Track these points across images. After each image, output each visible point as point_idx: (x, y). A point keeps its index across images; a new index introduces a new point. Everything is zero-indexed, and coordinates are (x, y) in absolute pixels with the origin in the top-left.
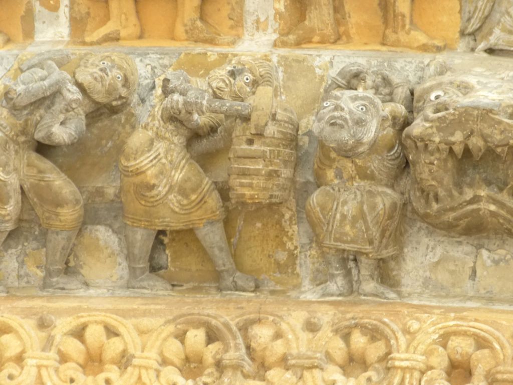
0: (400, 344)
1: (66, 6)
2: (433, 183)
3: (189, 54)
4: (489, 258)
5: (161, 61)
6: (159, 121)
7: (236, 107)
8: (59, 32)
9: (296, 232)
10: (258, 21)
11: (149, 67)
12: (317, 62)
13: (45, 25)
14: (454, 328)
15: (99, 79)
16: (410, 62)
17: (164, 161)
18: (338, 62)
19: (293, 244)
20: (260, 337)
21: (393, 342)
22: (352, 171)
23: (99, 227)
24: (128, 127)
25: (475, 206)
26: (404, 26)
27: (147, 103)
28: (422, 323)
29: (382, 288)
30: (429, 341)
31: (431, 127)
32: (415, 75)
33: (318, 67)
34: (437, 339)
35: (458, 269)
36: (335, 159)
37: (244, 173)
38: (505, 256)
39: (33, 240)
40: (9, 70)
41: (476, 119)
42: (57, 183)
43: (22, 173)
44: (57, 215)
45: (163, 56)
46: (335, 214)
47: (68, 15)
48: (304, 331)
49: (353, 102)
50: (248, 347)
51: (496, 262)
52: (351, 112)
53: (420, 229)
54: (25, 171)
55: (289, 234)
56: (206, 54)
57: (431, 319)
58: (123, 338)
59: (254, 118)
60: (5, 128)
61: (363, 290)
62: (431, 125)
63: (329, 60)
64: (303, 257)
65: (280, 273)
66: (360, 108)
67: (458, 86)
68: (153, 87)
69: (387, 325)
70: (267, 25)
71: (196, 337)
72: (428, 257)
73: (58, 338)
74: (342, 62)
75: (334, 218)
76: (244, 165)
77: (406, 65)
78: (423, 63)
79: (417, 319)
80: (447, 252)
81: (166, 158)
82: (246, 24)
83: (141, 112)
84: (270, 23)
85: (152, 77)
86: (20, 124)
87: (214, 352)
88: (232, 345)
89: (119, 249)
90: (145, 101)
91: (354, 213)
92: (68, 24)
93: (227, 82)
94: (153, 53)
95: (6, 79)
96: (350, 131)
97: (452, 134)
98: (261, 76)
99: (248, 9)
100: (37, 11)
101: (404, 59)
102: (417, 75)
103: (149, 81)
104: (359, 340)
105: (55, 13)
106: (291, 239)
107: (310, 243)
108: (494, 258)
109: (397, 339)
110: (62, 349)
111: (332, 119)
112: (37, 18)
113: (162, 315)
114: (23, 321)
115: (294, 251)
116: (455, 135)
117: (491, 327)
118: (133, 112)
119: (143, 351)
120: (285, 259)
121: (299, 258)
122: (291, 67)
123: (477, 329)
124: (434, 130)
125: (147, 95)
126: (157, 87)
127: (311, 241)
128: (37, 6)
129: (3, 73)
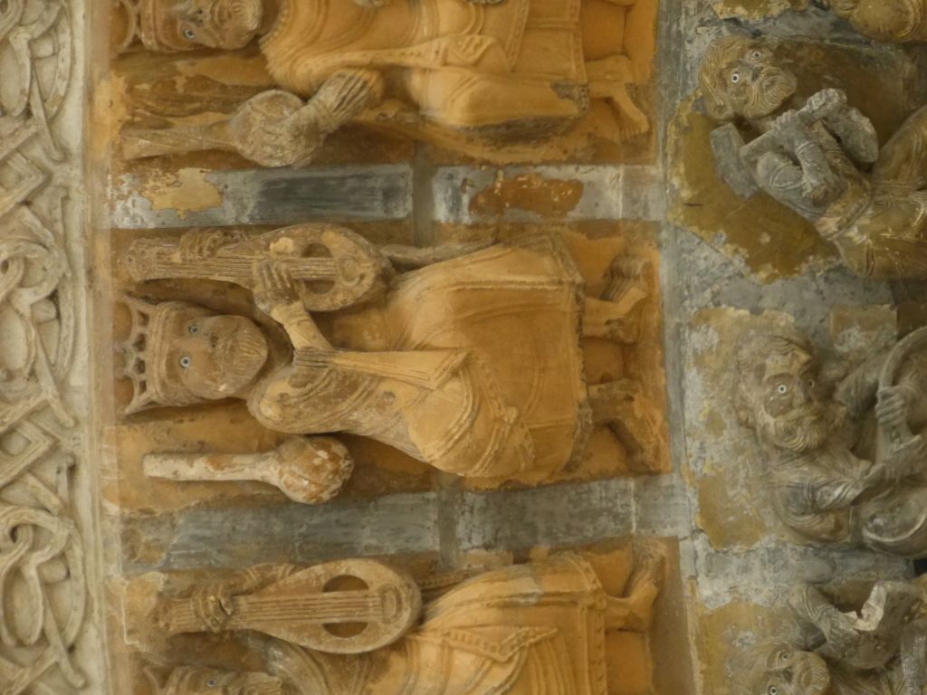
1: (577, 169)
11: (700, 30)
13: (600, 203)
24: (799, 53)
27: (760, 28)
40: (702, 238)
45: (684, 10)
47: (588, 168)
68: (735, 21)
83: (776, 36)
85: (716, 24)
90: (758, 30)
92: (601, 168)
94: (678, 25)
95: (716, 241)
100: (581, 215)
103: (724, 29)
105: (585, 187)
112: (590, 215)
118: (775, 47)
125: (748, 29)
126: (733, 16)
128: (575, 214)
129: (707, 247)
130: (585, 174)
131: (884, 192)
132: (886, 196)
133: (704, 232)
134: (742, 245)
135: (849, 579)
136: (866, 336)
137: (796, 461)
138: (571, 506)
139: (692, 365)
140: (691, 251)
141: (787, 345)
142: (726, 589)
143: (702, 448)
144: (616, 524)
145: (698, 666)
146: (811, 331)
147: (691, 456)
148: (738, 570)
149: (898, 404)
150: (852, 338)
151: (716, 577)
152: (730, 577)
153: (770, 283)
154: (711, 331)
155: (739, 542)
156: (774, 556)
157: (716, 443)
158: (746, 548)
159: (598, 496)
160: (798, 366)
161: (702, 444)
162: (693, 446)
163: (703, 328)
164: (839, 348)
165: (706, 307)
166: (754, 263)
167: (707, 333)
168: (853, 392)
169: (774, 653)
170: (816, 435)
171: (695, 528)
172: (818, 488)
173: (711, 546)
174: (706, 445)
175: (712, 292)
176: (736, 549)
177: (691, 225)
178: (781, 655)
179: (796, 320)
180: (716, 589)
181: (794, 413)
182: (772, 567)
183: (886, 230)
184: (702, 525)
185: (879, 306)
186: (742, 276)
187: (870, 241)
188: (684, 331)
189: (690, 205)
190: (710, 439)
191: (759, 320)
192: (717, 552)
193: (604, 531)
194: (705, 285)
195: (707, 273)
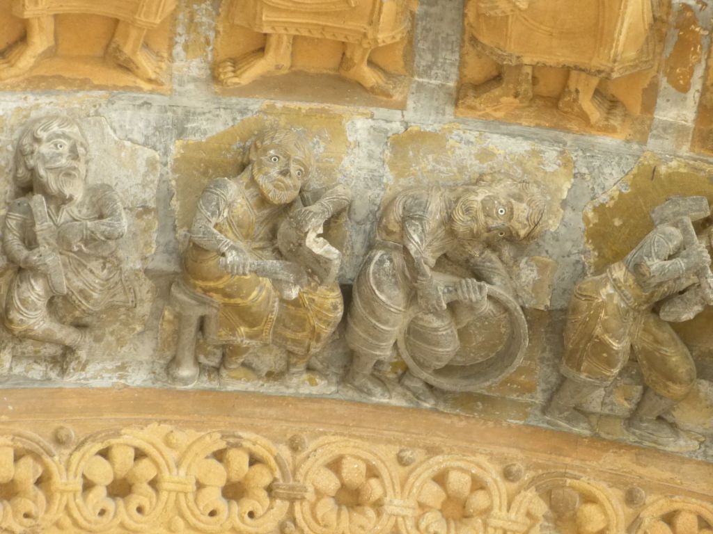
1: (698, 91)
8: (683, 114)
13: (669, 103)
40: (627, 174)
42: (674, 359)
43: (636, 337)
47: (697, 100)
54: (639, 334)
73: (647, 522)
86: (646, 296)
92: (695, 109)
95: (623, 184)
100: (663, 87)
105: (683, 95)
112: (661, 93)
114: (610, 491)
128: (664, 82)
129: (620, 177)
130: (693, 96)
131: (635, 319)
132: (632, 319)
133: (632, 177)
134: (616, 204)
135: (348, 233)
136: (529, 283)
137: (445, 211)
138: (444, 35)
139: (533, 147)
140: (619, 164)
141: (534, 221)
142: (359, 139)
143: (469, 142)
144: (424, 66)
145: (305, 106)
146: (541, 243)
147: (464, 132)
148: (372, 151)
149: (473, 297)
150: (529, 271)
151: (369, 133)
152: (368, 144)
153: (583, 219)
154: (557, 167)
155: (392, 156)
156: (376, 180)
157: (470, 154)
158: (387, 160)
159: (448, 57)
160: (517, 227)
161: (472, 143)
162: (471, 136)
163: (559, 161)
164: (524, 260)
165: (575, 167)
166: (600, 210)
167: (555, 163)
168: (489, 264)
169: (304, 165)
170: (461, 230)
171: (409, 124)
172: (421, 223)
173: (393, 134)
174: (470, 146)
175: (585, 174)
176: (387, 152)
177: (639, 167)
178: (300, 170)
179: (551, 233)
180: (360, 131)
181: (482, 217)
182: (369, 177)
183: (606, 314)
184: (411, 130)
185: (550, 297)
186: (593, 199)
187: (600, 300)
188: (559, 147)
189: (654, 170)
190: (474, 150)
191: (557, 205)
192: (388, 138)
193: (420, 56)
194: (592, 169)
195: (600, 172)
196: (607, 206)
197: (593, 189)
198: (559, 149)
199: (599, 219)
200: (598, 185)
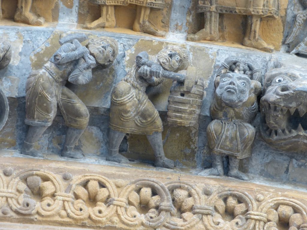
0: (253, 206)
1: (77, 6)
2: (276, 125)
3: (143, 40)
4: (296, 163)
5: (128, 42)
6: (133, 78)
7: (177, 76)
8: (71, 19)
9: (197, 140)
10: (177, 25)
11: (122, 45)
12: (210, 52)
13: (64, 15)
14: (282, 201)
15: (102, 51)
16: (259, 57)
17: (135, 99)
18: (221, 53)
19: (194, 146)
20: (180, 195)
21: (250, 205)
22: (233, 114)
23: (93, 127)
24: (111, 76)
25: (297, 140)
26: (255, 37)
27: (121, 64)
28: (265, 196)
29: (241, 174)
30: (269, 206)
31: (280, 98)
32: (261, 64)
33: (210, 54)
34: (273, 206)
35: (279, 167)
36: (224, 107)
37: (178, 111)
38: (305, 164)
39: (58, 130)
40: (48, 39)
41: (304, 97)
42: (78, 105)
43: (58, 97)
44: (76, 121)
45: (129, 40)
46: (222, 135)
47: (77, 11)
48: (203, 194)
49: (239, 80)
50: (173, 200)
51: (300, 166)
52: (238, 86)
53: (262, 145)
54: (60, 96)
55: (193, 141)
56: (152, 41)
57: (270, 194)
58: (108, 189)
59: (186, 83)
60: (53, 74)
61: (230, 174)
62: (280, 97)
63: (216, 51)
64: (199, 153)
65: (186, 160)
66: (243, 83)
67: (290, 76)
68: (124, 56)
69: (247, 196)
70: (182, 28)
71: (146, 192)
72: (264, 160)
73: (74, 186)
74: (223, 53)
75: (222, 137)
76: (178, 106)
77: (256, 58)
78: (265, 58)
79: (262, 194)
80: (275, 158)
81: (136, 98)
82: (171, 26)
83: (118, 69)
84: (183, 27)
85: (123, 50)
86: (61, 72)
87: (155, 201)
88: (166, 198)
89: (102, 139)
90: (120, 63)
91: (232, 136)
92: (77, 16)
93: (168, 60)
94: (124, 38)
95: (47, 43)
96: (237, 95)
97: (291, 103)
98: (184, 58)
99: (172, 18)
100: (61, 7)
101: (255, 55)
102: (262, 64)
103: (122, 52)
104: (232, 202)
105: (70, 9)
106: (194, 143)
107: (203, 147)
108: (299, 164)
109: (252, 204)
110: (76, 192)
111: (228, 89)
112: (60, 11)
113: (128, 178)
114: (55, 175)
115: (195, 149)
116: (292, 104)
117: (301, 202)
118: (114, 68)
119: (118, 197)
120: (189, 153)
121: (196, 153)
122: (196, 52)
123: (294, 202)
124: (282, 100)
125: (121, 60)
126: (126, 56)
127: (204, 145)
128: (61, 5)
129: (45, 40)
130: (75, 9)
133: (50, 40)
134: (44, 52)
140: (44, 35)
146: (11, 70)
150: (7, 83)
153: (30, 59)
154: (15, 39)
163: (16, 36)
164: (4, 78)
165: (24, 38)
166: (37, 55)
167: (14, 37)
175: (29, 41)
177: (53, 35)
179: (16, 66)
185: (17, 92)
186: (33, 50)
191: (17, 54)
194: (32, 38)
195: (35, 39)
196: (40, 53)
197: (33, 46)
198: (16, 31)
199: (37, 59)
200: (36, 45)
